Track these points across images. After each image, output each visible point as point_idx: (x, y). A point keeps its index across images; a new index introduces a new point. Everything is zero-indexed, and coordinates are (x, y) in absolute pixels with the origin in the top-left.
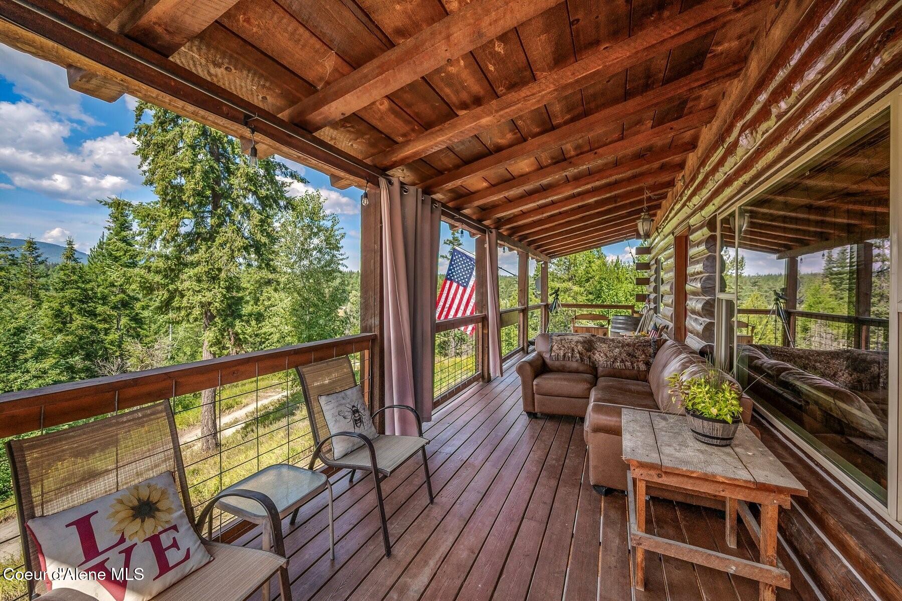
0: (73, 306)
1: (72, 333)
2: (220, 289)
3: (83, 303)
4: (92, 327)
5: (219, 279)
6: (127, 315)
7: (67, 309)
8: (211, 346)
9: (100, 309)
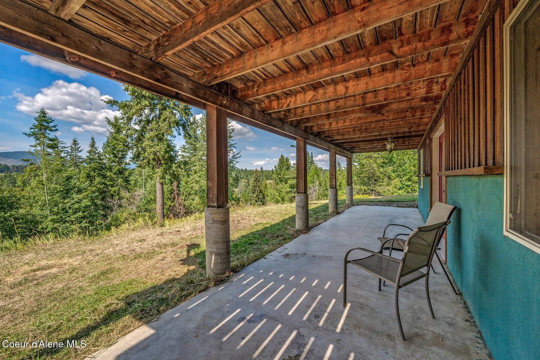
0: (95, 172)
1: (95, 186)
2: (164, 145)
3: (100, 171)
4: (105, 184)
5: (163, 140)
6: (122, 178)
7: (92, 173)
8: (160, 179)
9: (108, 174)
